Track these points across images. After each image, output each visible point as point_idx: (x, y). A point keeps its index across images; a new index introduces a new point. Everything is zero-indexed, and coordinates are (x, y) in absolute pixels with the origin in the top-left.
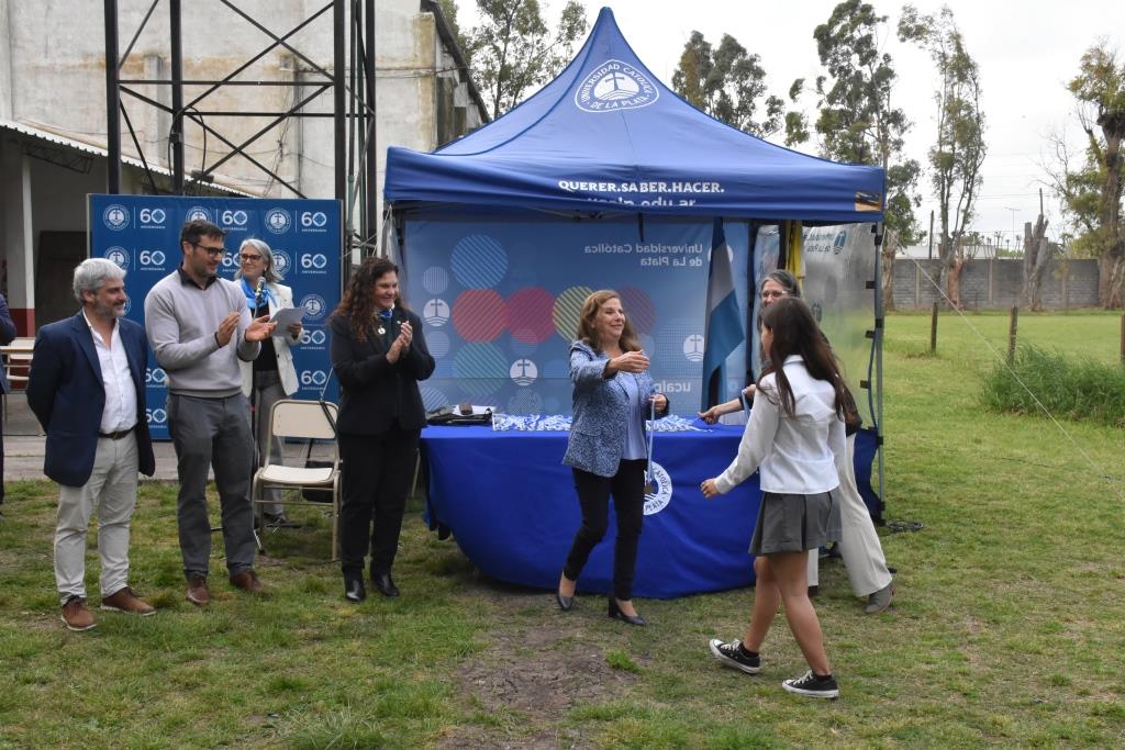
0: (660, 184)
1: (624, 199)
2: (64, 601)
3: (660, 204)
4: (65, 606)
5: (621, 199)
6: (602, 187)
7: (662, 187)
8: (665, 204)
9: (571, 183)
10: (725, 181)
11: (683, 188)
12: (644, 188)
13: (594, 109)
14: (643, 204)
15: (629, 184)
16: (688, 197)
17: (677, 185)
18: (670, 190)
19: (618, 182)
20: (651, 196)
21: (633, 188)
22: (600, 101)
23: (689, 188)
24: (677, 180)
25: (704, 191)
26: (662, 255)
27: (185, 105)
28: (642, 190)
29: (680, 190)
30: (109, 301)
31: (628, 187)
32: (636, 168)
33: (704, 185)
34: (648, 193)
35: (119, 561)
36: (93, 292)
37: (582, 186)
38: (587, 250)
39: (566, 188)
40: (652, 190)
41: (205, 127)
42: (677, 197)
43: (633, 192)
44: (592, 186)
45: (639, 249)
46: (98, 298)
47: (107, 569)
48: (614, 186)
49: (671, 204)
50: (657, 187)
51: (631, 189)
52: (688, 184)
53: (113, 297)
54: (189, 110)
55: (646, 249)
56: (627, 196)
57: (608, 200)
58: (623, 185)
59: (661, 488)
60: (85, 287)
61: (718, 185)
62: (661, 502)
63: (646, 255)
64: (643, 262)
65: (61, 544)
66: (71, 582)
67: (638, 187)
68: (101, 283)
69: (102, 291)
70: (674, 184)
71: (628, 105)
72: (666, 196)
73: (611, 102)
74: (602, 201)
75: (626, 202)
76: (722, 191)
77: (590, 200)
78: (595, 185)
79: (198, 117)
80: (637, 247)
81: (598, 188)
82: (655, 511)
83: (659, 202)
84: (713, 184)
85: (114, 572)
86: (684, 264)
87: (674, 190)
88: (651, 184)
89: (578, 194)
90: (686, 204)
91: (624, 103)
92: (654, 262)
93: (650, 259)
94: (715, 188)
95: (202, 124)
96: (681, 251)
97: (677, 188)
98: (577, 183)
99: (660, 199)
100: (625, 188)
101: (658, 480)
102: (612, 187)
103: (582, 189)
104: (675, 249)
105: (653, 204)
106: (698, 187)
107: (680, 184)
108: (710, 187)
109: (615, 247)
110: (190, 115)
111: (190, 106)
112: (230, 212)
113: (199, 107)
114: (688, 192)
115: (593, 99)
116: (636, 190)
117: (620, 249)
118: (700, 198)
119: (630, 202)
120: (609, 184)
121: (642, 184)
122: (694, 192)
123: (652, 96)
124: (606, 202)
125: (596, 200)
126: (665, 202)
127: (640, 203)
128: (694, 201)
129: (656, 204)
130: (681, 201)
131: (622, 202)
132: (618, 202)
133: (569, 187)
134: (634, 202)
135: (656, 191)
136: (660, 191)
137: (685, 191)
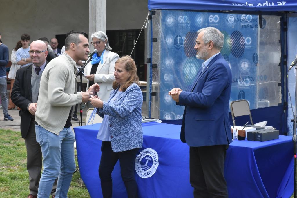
3: (267, 5)
5: (247, 3)
8: (270, 5)
14: (258, 5)
20: (263, 1)
49: (273, 5)
59: (153, 164)
62: (151, 172)
74: (239, 5)
75: (250, 5)
77: (233, 4)
82: (145, 177)
89: (227, 1)
90: (281, 4)
99: (267, 2)
101: (153, 160)
105: (264, 5)
124: (241, 5)
125: (236, 5)
126: (270, 3)
127: (257, 5)
128: (285, 2)
129: (265, 5)
130: (278, 3)
131: (248, 5)
132: (246, 5)
134: (254, 5)
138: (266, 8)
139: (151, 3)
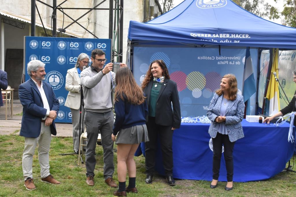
0: (227, 35)
1: (214, 40)
2: (25, 179)
3: (227, 42)
4: (25, 181)
5: (213, 40)
6: (206, 36)
7: (228, 36)
8: (229, 42)
9: (195, 34)
10: (250, 34)
11: (235, 36)
12: (221, 36)
13: (203, 7)
14: (221, 42)
15: (216, 34)
16: (237, 39)
17: (233, 35)
18: (230, 37)
19: (212, 34)
20: (224, 39)
21: (217, 36)
22: (205, 5)
23: (237, 36)
24: (233, 33)
25: (243, 37)
26: (226, 60)
27: (57, 5)
28: (220, 37)
29: (234, 37)
30: (40, 75)
31: (216, 36)
32: (219, 29)
33: (243, 35)
34: (222, 38)
35: (47, 165)
36: (35, 72)
37: (199, 35)
38: (199, 58)
39: (193, 36)
40: (224, 37)
41: (64, 13)
42: (233, 40)
43: (217, 37)
44: (202, 35)
45: (217, 58)
46: (37, 74)
47: (43, 169)
49: (231, 42)
50: (226, 36)
52: (237, 35)
53: (42, 73)
54: (59, 7)
55: (220, 58)
56: (215, 39)
57: (208, 40)
58: (214, 35)
60: (32, 70)
61: (248, 35)
63: (219, 61)
64: (219, 63)
65: (25, 159)
66: (28, 172)
67: (219, 36)
68: (37, 69)
69: (38, 72)
70: (232, 35)
71: (215, 6)
72: (229, 39)
73: (210, 5)
74: (206, 40)
75: (215, 41)
76: (250, 37)
77: (201, 40)
78: (204, 35)
79: (62, 10)
80: (217, 57)
81: (204, 36)
83: (227, 41)
84: (246, 35)
85: (46, 169)
86: (234, 64)
87: (232, 37)
88: (224, 35)
89: (197, 38)
90: (236, 42)
91: (214, 6)
92: (223, 63)
93: (221, 62)
94: (247, 37)
95: (63, 12)
96: (233, 59)
97: (233, 36)
98: (197, 34)
99: (227, 40)
100: (214, 36)
102: (209, 36)
103: (199, 36)
104: (231, 58)
105: (224, 42)
106: (241, 36)
107: (234, 35)
108: (245, 36)
109: (208, 57)
110: (59, 9)
111: (59, 6)
112: (73, 43)
113: (62, 6)
114: (237, 37)
115: (203, 4)
116: (218, 37)
117: (210, 58)
118: (241, 40)
119: (216, 41)
120: (209, 35)
121: (220, 35)
122: (239, 38)
123: (224, 3)
125: (203, 40)
126: (229, 41)
128: (239, 41)
132: (212, 41)
133: (194, 36)
134: (218, 41)
135: (225, 37)
136: (227, 37)
137: (236, 37)
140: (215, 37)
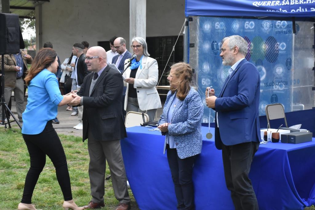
1: (283, 9)
3: (301, 11)
5: (280, 9)
6: (273, 3)
8: (303, 11)
9: (259, 2)
12: (293, 2)
14: (292, 11)
18: (305, 3)
19: (281, 0)
20: (296, 7)
28: (291, 4)
29: (310, 2)
31: (285, 2)
34: (294, 5)
40: (296, 3)
42: (309, 7)
43: (287, 5)
48: (279, 2)
49: (306, 11)
50: (299, 1)
51: (286, 3)
56: (284, 7)
58: (283, 1)
67: (290, 2)
72: (303, 6)
74: (273, 11)
75: (283, 11)
77: (267, 11)
78: (270, 2)
81: (271, 4)
83: (300, 10)
87: (307, 2)
89: (261, 8)
99: (300, 8)
100: (283, 3)
103: (263, 5)
105: (297, 11)
116: (288, 4)
119: (285, 11)
120: (276, 2)
121: (291, 0)
124: (275, 11)
125: (270, 11)
126: (303, 9)
127: (290, 11)
129: (299, 11)
130: (311, 9)
131: (282, 11)
132: (279, 11)
133: (257, 5)
134: (287, 11)
135: (298, 3)
136: (300, 3)
137: (312, 2)
138: (299, 13)
139: (187, 10)
140: (284, 5)
